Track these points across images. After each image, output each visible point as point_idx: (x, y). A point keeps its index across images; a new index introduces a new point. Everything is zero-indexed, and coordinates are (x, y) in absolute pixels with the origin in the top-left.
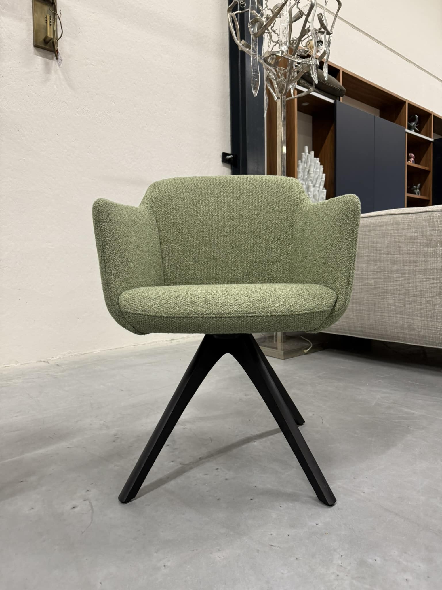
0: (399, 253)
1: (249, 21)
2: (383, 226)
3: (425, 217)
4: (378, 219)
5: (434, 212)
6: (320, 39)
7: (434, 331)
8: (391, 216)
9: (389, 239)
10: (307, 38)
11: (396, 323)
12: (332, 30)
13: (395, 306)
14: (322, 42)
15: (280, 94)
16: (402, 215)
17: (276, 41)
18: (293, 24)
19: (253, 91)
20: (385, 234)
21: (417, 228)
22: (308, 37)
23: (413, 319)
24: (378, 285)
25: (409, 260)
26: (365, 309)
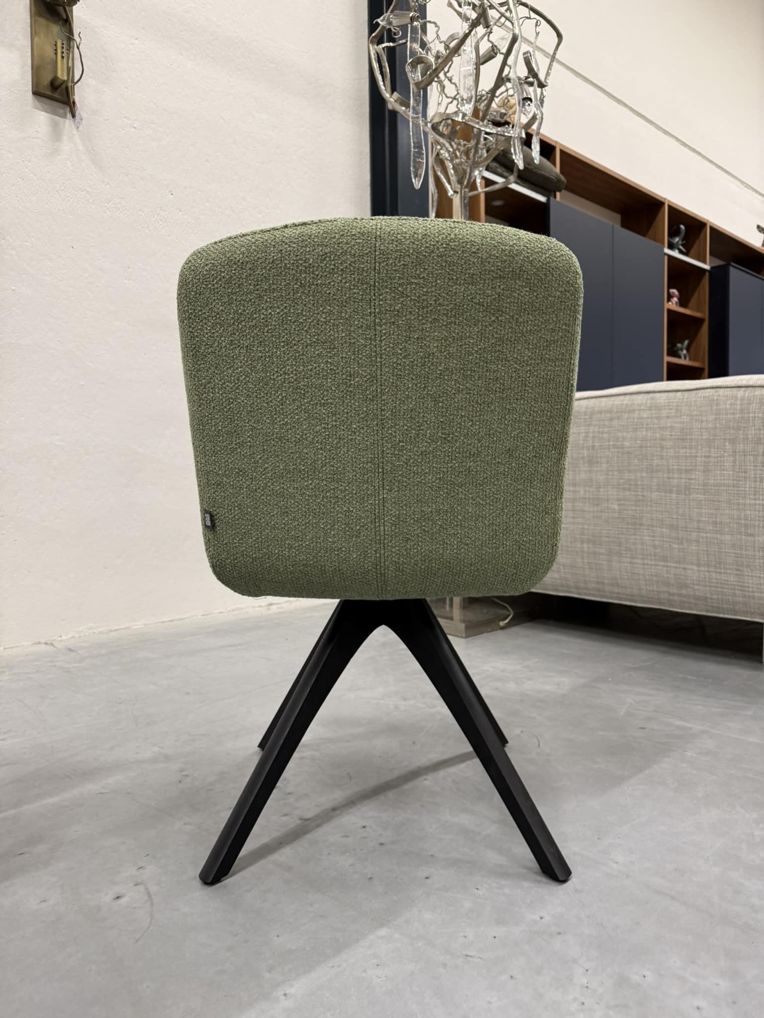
0: (662, 457)
1: (407, 62)
2: (633, 411)
3: (704, 397)
4: (626, 400)
5: (720, 389)
6: (527, 95)
7: (720, 590)
8: (646, 395)
9: (644, 433)
10: (505, 91)
11: (656, 576)
12: (547, 81)
13: (655, 547)
14: (530, 100)
15: (459, 186)
16: (666, 394)
17: (453, 96)
18: (483, 68)
19: (413, 180)
20: (637, 425)
21: (691, 415)
22: (507, 90)
23: (685, 569)
24: (626, 512)
25: (678, 469)
26: (603, 551)
